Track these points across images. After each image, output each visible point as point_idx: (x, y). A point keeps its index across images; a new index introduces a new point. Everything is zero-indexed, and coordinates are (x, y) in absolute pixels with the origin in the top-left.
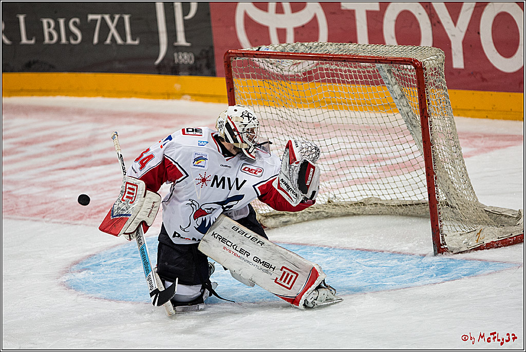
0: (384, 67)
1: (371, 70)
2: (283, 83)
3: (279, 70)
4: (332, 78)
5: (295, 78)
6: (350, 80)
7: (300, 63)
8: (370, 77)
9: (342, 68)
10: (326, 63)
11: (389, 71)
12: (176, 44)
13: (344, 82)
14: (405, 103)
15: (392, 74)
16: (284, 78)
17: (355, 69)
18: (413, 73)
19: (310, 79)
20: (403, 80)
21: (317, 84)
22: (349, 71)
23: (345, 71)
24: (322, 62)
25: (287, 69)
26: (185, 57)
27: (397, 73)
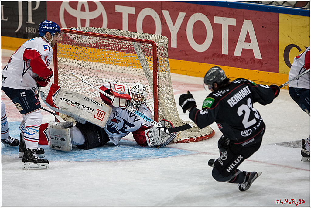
0: (137, 44)
1: (129, 45)
2: (83, 48)
3: (81, 41)
4: (108, 47)
5: (89, 46)
6: (118, 49)
7: (92, 38)
8: (129, 49)
9: (114, 43)
10: (106, 39)
11: (139, 46)
12: (27, 22)
13: (114, 50)
14: (146, 63)
15: (140, 48)
16: (84, 45)
17: (121, 44)
18: (151, 48)
19: (97, 47)
20: (145, 51)
21: (100, 50)
22: (118, 44)
23: (116, 44)
24: (104, 38)
25: (85, 40)
26: (32, 30)
27: (143, 47)
